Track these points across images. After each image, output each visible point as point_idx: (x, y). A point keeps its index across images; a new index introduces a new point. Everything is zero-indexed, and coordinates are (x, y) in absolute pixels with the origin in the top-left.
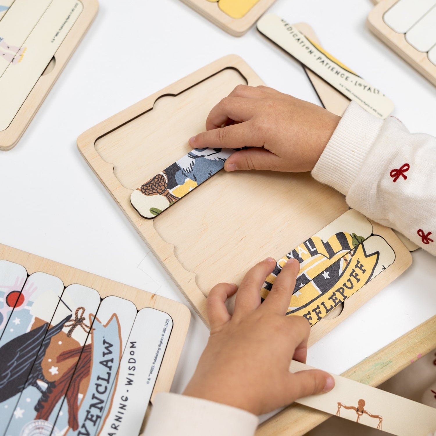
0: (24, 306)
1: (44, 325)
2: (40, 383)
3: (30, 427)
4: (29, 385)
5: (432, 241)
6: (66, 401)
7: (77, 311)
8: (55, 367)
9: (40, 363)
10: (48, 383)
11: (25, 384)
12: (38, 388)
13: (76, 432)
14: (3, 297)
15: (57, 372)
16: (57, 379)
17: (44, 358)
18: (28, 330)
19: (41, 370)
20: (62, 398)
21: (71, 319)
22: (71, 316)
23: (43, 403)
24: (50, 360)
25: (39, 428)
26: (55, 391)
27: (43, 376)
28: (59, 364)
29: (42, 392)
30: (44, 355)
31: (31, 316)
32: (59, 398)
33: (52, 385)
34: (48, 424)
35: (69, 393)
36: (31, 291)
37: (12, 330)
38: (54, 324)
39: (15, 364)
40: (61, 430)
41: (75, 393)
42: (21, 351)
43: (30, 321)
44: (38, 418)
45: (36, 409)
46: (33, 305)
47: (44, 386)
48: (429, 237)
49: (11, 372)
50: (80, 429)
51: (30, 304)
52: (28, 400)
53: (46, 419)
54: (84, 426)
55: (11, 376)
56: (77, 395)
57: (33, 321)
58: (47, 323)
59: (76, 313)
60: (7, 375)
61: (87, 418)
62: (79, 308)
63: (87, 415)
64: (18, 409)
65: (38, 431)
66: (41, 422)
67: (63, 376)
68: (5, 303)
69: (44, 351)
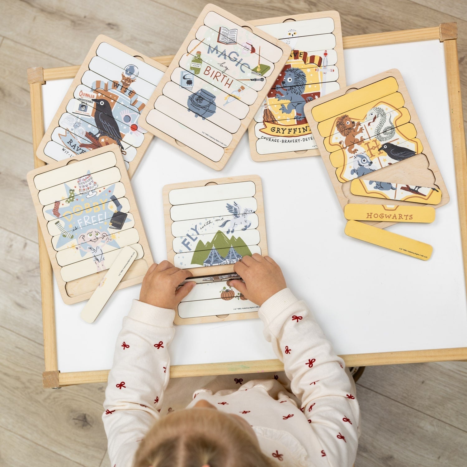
0: (130, 131)
1: (121, 137)
2: (99, 135)
3: (84, 130)
4: (99, 130)
5: (290, 353)
6: (91, 143)
7: (125, 152)
8: (104, 141)
9: (107, 135)
10: (99, 137)
11: (100, 129)
12: (97, 134)
13: (79, 146)
14: (136, 123)
15: (102, 141)
16: (99, 141)
17: (108, 137)
18: (120, 132)
19: (104, 135)
20: (92, 142)
21: (122, 149)
22: (124, 149)
23: (91, 135)
24: (107, 139)
25: (83, 133)
26: (95, 140)
27: (102, 136)
28: (105, 142)
29: (96, 135)
30: (109, 137)
31: (126, 133)
32: (92, 141)
33: (97, 139)
34: (83, 136)
35: (94, 145)
36: (137, 134)
37: (122, 125)
38: (121, 142)
39: (108, 126)
40: (80, 140)
41: (93, 147)
42: (113, 128)
43: (124, 133)
44: (87, 133)
45: (90, 132)
46: (130, 134)
47: (98, 136)
48: (289, 351)
49: (105, 124)
50: (80, 148)
51: (131, 133)
52: (94, 130)
53: (85, 136)
54: (80, 149)
55: (104, 124)
56: (92, 148)
57: (124, 134)
58: (122, 139)
59: (124, 151)
60: (104, 122)
61: (83, 150)
62: (126, 153)
63: (84, 151)
64: (91, 126)
65: (82, 132)
66: (85, 134)
67: (100, 144)
68: (133, 124)
69: (111, 137)
